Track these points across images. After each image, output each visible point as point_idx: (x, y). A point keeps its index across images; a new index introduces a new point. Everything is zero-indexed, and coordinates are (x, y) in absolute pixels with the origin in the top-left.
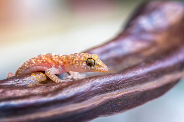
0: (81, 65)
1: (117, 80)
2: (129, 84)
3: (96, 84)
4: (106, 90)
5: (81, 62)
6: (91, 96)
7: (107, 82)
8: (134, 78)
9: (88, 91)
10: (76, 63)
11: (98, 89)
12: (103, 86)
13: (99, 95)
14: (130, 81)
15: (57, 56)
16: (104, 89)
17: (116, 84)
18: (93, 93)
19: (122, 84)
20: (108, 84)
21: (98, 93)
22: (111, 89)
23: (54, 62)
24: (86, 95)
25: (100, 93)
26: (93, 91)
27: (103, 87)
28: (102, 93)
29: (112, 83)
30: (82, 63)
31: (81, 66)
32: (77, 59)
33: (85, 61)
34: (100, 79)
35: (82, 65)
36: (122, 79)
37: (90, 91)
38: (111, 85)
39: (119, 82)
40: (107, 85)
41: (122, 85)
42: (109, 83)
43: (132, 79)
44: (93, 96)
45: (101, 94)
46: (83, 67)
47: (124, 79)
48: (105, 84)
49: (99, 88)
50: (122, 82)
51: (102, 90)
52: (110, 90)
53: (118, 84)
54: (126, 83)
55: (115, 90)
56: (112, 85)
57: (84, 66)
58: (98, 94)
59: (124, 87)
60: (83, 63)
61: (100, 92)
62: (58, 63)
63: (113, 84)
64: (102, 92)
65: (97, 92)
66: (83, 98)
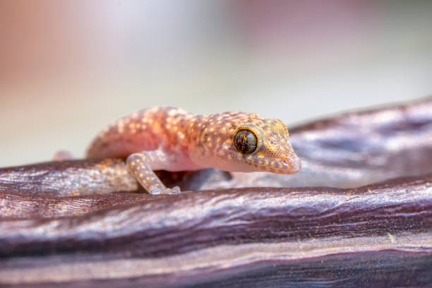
0: (218, 146)
1: (318, 207)
2: (368, 227)
3: (229, 212)
4: (268, 231)
5: (219, 140)
6: (201, 242)
7: (273, 210)
8: (389, 210)
9: (191, 228)
10: (206, 141)
11: (236, 225)
12: (254, 219)
13: (238, 243)
14: (374, 218)
15: (179, 119)
16: (257, 229)
17: (310, 219)
18: (213, 237)
19: (338, 222)
20: (277, 217)
21: (233, 238)
22: (288, 233)
23: (167, 132)
24: (181, 238)
25: (242, 241)
26: (212, 231)
27: (256, 223)
28: (247, 240)
29: (293, 214)
30: (221, 143)
31: (218, 150)
32: (212, 130)
33: (231, 138)
34: (253, 197)
35: (221, 147)
36: (338, 208)
37: (200, 227)
38: (288, 220)
39: (323, 214)
40: (271, 217)
41: (335, 224)
42: (281, 213)
43: (384, 213)
44: (210, 243)
45: (245, 243)
46: (221, 153)
47: (348, 209)
48: (264, 213)
49: (238, 222)
50: (337, 216)
51: (248, 230)
52: (285, 236)
53: (318, 220)
54: (357, 220)
55: (304, 236)
56: (292, 220)
57: (225, 151)
58: (235, 242)
59: (345, 233)
60: (225, 143)
61: (243, 237)
62: (176, 137)
63: (300, 217)
64: (250, 238)
65: (231, 235)
66: (168, 246)
